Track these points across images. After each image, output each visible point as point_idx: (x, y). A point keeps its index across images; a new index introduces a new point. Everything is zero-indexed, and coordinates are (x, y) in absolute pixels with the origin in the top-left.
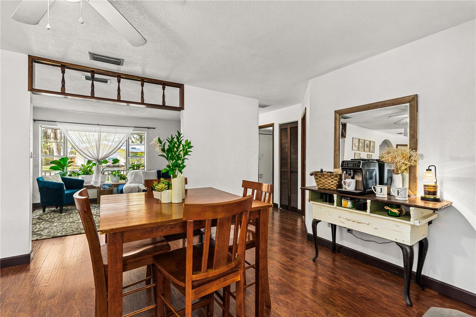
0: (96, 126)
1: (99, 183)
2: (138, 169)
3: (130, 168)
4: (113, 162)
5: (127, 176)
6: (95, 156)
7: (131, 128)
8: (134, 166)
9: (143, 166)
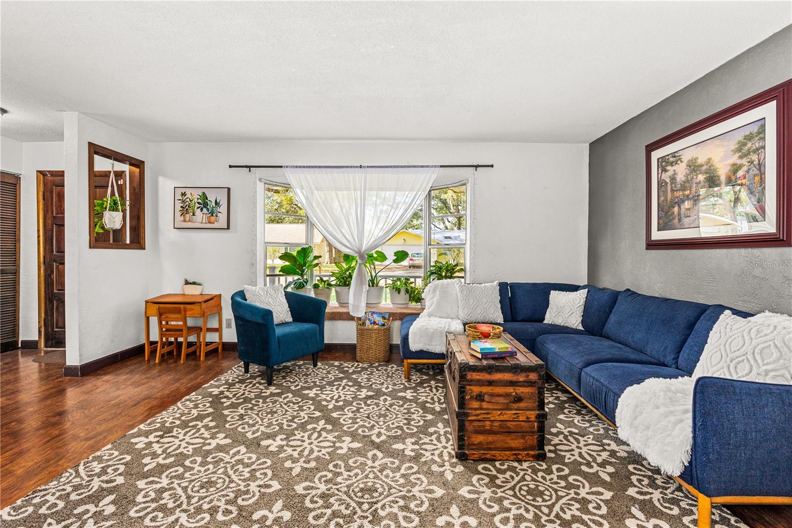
0: (356, 169)
1: (362, 308)
2: (451, 277)
3: (432, 273)
4: (396, 257)
5: (423, 296)
6: (355, 244)
7: (433, 169)
8: (440, 268)
9: (462, 270)
